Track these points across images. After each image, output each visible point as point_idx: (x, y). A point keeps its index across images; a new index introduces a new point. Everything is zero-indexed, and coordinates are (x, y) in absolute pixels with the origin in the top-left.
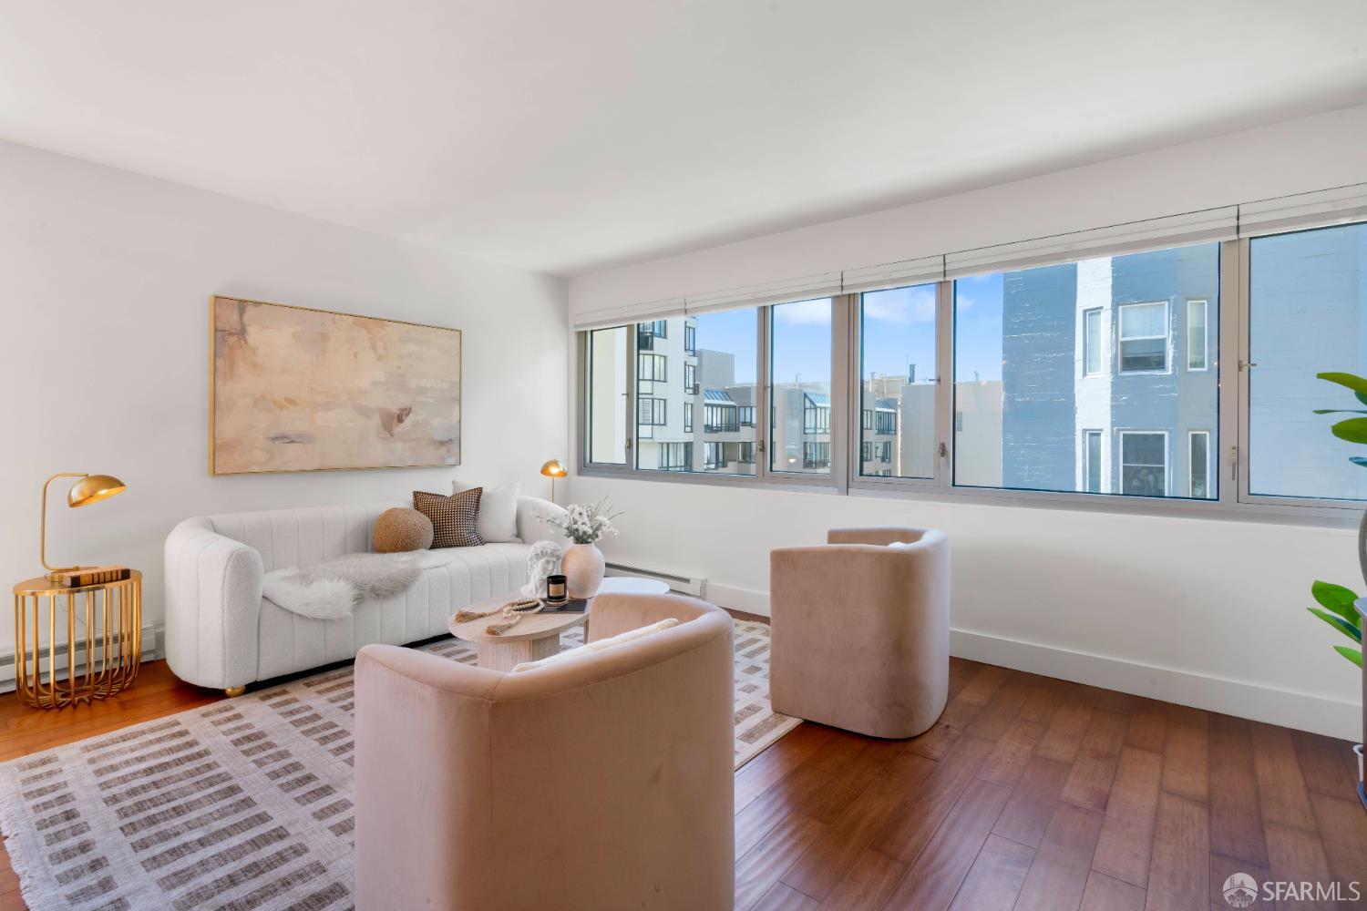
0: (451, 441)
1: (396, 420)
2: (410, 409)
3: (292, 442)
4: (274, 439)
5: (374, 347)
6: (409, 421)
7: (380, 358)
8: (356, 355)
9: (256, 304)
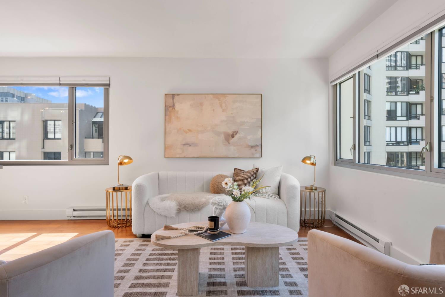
0: (257, 146)
1: (231, 137)
2: (237, 131)
3: (190, 146)
4: (184, 145)
5: (221, 106)
6: (237, 137)
7: (223, 110)
8: (214, 110)
9: (178, 95)
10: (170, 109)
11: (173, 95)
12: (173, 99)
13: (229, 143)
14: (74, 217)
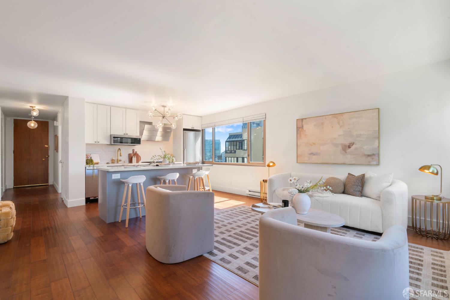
0: (374, 155)
1: (348, 147)
2: (354, 143)
3: (314, 155)
4: (310, 154)
5: (339, 123)
6: (353, 147)
7: (341, 127)
8: (333, 127)
9: (306, 119)
10: (300, 129)
11: (302, 120)
12: (302, 122)
13: (346, 153)
14: (250, 195)
